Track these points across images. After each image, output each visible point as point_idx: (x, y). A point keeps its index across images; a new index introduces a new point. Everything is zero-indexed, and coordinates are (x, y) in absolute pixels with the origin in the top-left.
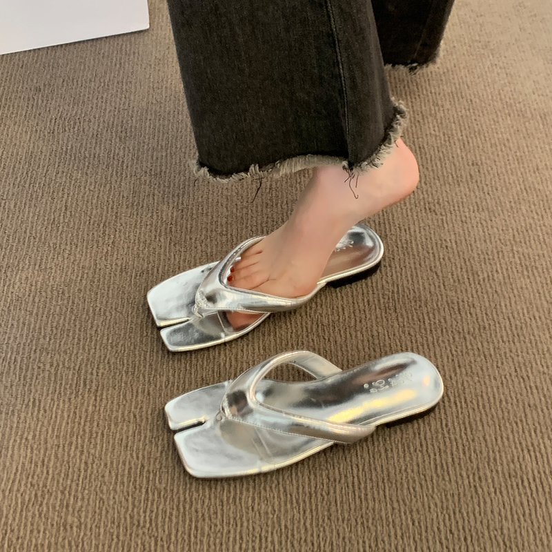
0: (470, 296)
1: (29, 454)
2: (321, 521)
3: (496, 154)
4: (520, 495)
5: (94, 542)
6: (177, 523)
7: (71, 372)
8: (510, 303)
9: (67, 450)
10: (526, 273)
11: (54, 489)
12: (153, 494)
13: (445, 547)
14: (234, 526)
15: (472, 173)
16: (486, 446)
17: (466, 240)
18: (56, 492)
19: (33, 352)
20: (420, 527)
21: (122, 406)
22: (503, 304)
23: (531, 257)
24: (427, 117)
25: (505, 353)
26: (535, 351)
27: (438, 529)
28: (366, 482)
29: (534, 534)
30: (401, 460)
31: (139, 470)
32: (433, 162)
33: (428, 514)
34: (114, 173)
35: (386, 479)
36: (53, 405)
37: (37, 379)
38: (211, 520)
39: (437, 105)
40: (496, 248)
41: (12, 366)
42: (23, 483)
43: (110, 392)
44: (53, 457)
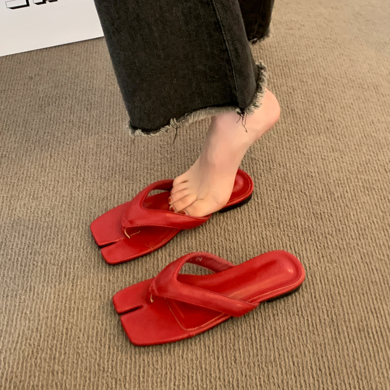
0: (329, 209)
1: (27, 324)
2: (229, 364)
3: (344, 113)
4: (367, 343)
5: (73, 383)
6: (131, 369)
7: (56, 267)
8: (357, 213)
9: (53, 321)
10: (367, 192)
11: (45, 347)
12: (114, 349)
13: (316, 380)
14: (170, 369)
15: (328, 126)
16: (343, 310)
17: (325, 171)
18: (47, 349)
19: (29, 254)
20: (299, 367)
21: (91, 290)
22: (352, 214)
23: (370, 181)
24: (296, 90)
25: (354, 247)
26: (374, 245)
27: (311, 368)
28: (260, 337)
29: (378, 370)
30: (285, 322)
31: (103, 333)
32: (301, 120)
33: (303, 358)
34: (83, 133)
35: (274, 334)
36: (44, 290)
37: (32, 272)
38: (154, 366)
39: (303, 81)
40: (346, 176)
41: (15, 264)
42: (24, 343)
43: (83, 280)
44: (44, 326)
